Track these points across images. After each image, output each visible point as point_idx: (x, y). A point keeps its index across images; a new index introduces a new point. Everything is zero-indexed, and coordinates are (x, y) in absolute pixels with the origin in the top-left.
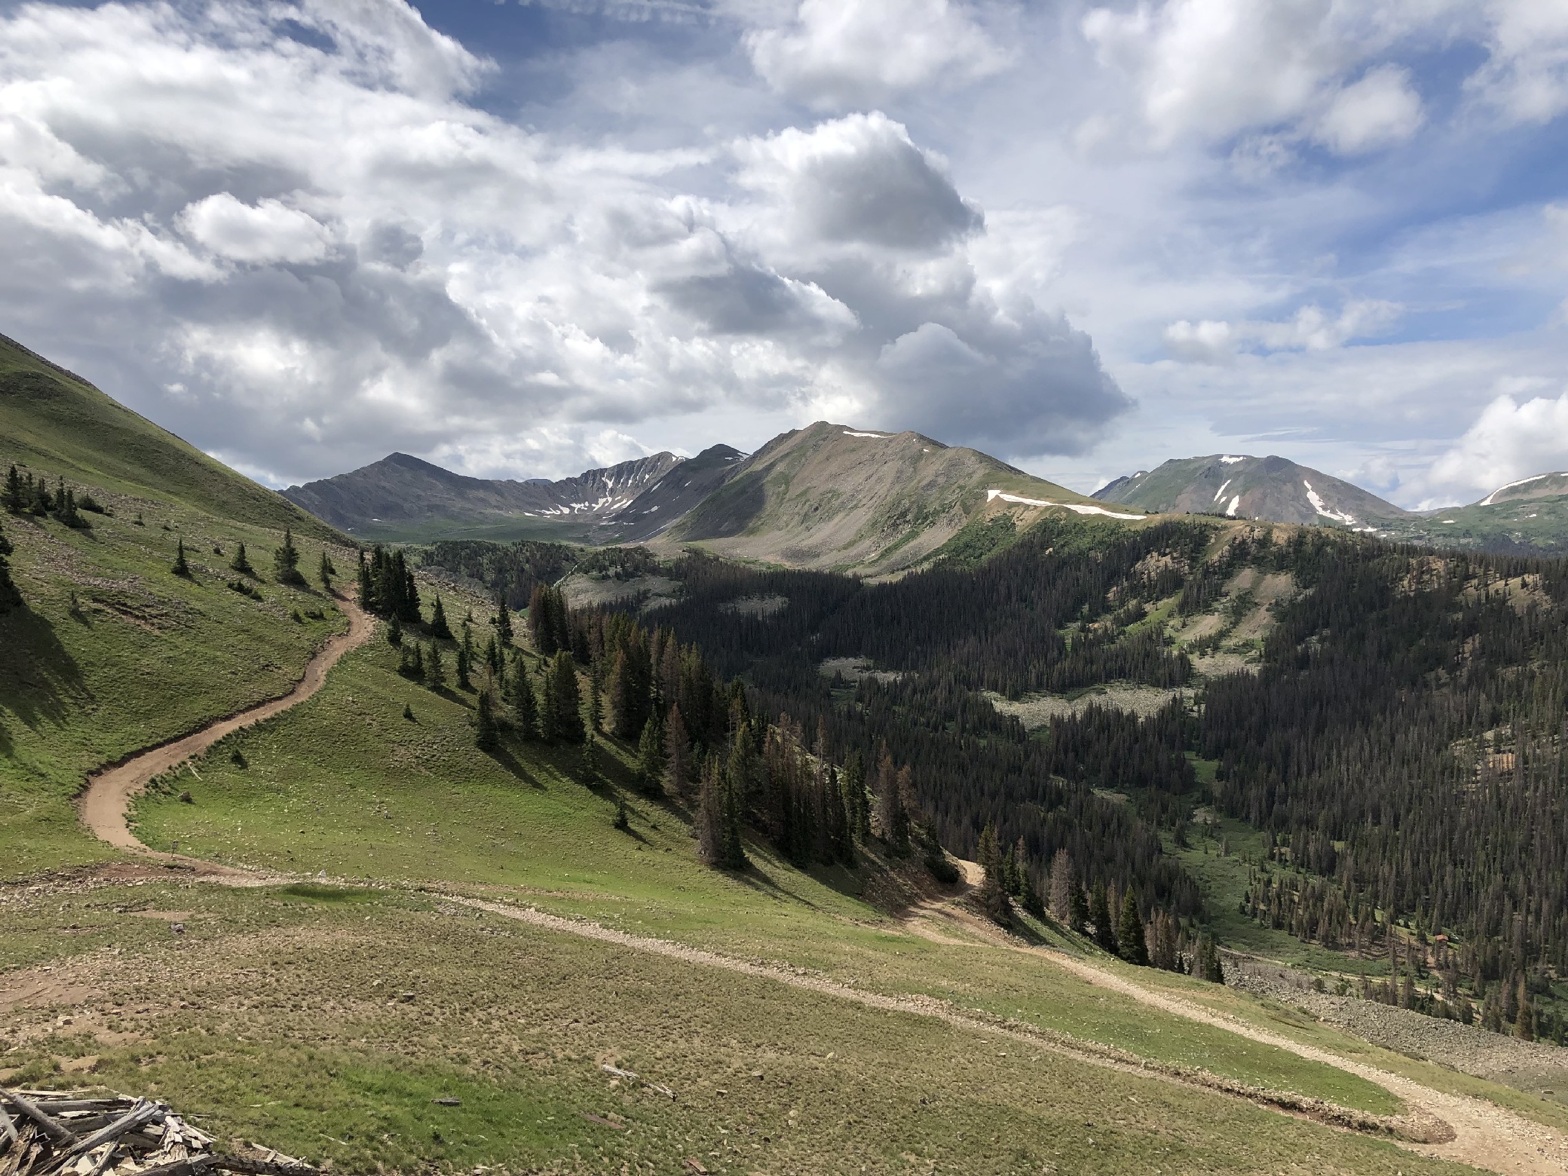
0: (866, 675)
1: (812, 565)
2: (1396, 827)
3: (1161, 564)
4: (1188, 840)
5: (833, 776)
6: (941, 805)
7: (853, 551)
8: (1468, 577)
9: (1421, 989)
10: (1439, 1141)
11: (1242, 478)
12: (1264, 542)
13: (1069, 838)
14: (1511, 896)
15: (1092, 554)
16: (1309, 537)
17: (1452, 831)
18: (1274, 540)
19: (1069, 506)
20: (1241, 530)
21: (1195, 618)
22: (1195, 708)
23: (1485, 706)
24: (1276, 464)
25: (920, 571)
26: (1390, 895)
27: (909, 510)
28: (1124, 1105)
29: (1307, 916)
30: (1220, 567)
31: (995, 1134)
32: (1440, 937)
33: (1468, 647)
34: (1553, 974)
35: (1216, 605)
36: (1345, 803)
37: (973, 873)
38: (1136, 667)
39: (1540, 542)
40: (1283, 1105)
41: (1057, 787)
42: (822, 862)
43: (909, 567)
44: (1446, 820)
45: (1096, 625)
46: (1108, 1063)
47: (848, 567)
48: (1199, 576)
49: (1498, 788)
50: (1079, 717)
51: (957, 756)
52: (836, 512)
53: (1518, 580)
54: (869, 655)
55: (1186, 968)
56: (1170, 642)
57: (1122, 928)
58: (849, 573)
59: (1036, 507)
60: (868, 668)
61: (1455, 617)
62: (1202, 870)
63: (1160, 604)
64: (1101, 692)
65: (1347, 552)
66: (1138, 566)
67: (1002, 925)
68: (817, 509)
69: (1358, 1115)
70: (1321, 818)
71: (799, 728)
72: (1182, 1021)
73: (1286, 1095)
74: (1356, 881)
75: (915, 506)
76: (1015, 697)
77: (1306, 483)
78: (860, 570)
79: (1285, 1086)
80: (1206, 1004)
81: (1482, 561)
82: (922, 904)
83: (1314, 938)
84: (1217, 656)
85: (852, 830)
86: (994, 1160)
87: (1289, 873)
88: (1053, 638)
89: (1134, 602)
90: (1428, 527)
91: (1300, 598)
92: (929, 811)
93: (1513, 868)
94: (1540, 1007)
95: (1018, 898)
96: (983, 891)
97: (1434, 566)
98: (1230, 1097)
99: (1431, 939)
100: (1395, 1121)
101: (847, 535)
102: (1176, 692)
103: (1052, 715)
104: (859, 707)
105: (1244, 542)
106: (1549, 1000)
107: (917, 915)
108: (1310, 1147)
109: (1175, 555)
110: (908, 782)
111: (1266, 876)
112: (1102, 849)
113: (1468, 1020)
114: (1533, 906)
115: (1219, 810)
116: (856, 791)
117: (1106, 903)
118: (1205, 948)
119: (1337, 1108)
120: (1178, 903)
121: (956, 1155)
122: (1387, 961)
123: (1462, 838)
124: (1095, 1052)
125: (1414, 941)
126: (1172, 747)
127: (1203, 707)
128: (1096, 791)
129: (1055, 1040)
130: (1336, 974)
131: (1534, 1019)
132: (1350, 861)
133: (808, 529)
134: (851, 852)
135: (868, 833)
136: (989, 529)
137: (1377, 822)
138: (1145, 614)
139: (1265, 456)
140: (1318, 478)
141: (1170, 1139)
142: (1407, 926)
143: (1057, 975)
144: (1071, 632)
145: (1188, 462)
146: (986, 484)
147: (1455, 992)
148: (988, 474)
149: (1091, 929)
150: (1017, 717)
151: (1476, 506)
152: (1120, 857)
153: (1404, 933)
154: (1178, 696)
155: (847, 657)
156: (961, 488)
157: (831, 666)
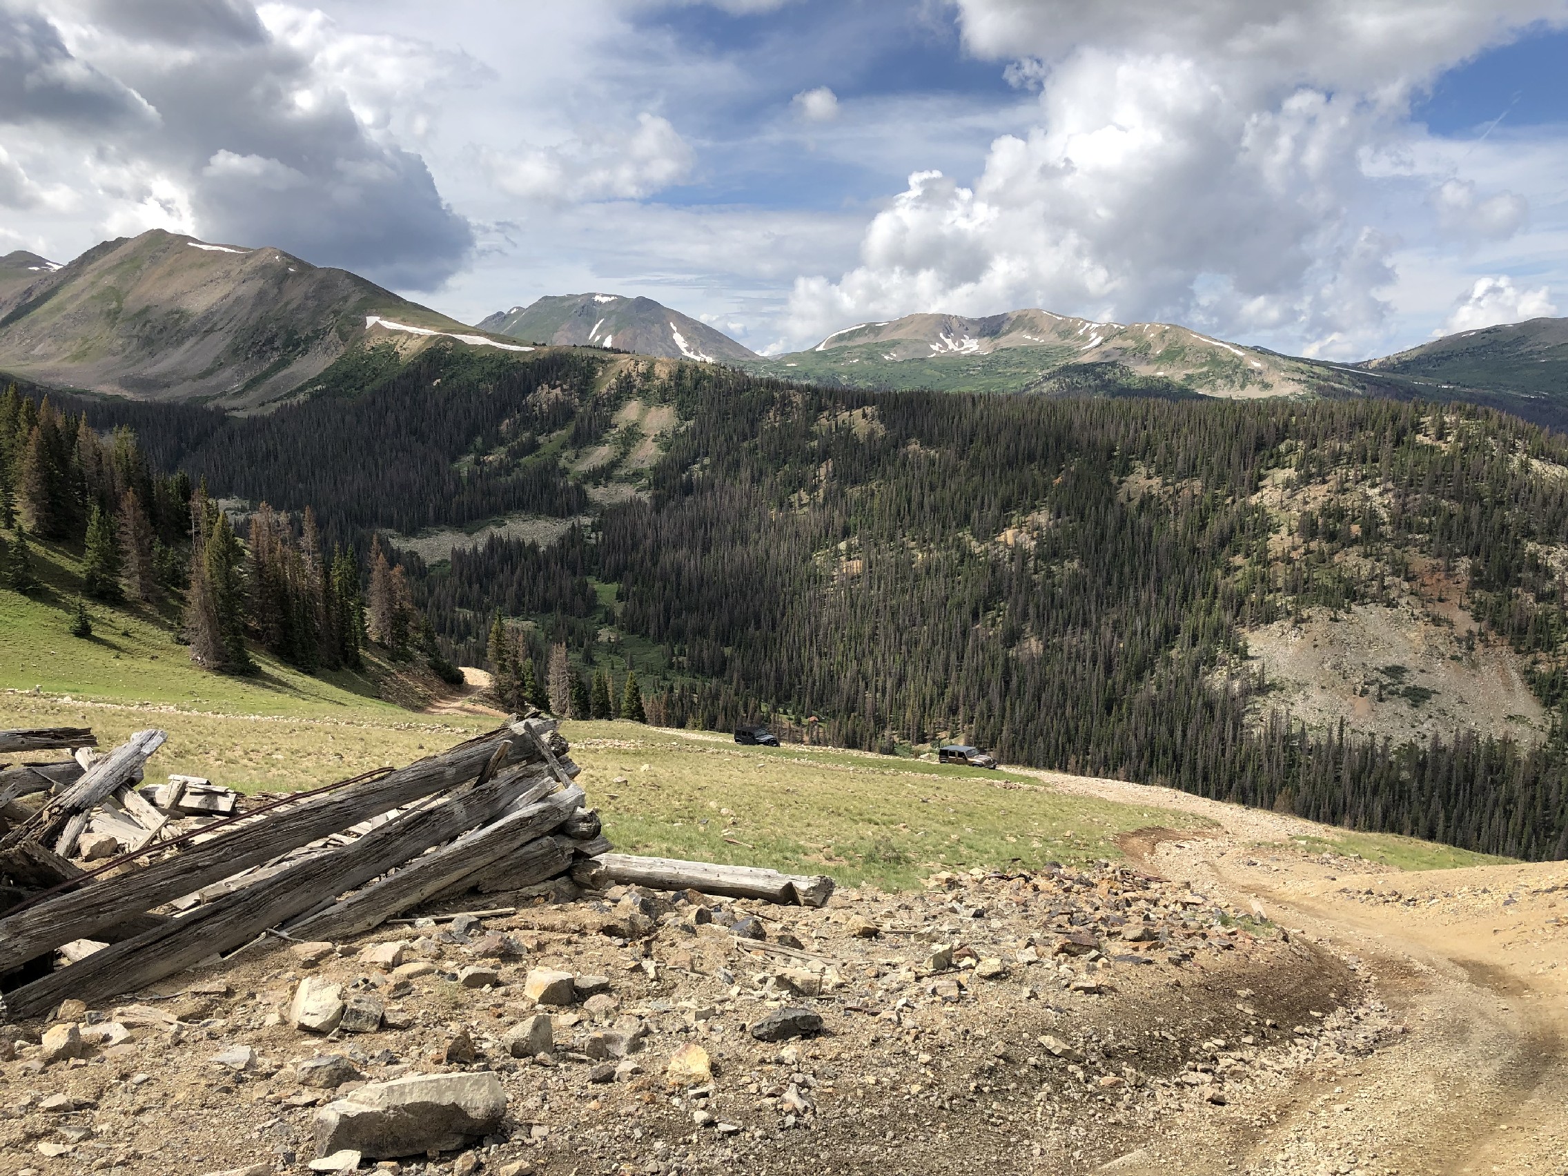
0: (241, 518)
1: (162, 396)
2: (774, 630)
3: (552, 396)
4: (595, 658)
7: (212, 381)
8: (821, 409)
11: (614, 317)
12: (648, 376)
14: (864, 678)
15: (482, 386)
16: (688, 371)
17: (817, 630)
18: (657, 374)
19: (454, 336)
20: (626, 364)
21: (588, 450)
22: (593, 535)
23: (838, 521)
24: (644, 304)
25: (295, 403)
26: (772, 688)
27: (276, 335)
30: (609, 399)
32: (812, 719)
33: (823, 471)
34: (896, 739)
35: (605, 436)
36: (731, 612)
38: (534, 497)
41: (464, 619)
42: (329, 668)
43: (281, 398)
44: (813, 619)
45: (491, 458)
47: (207, 399)
48: (589, 409)
49: (850, 589)
50: (480, 549)
52: (188, 335)
53: (860, 411)
54: (243, 495)
56: (565, 472)
58: (211, 405)
59: (419, 336)
60: (243, 510)
61: (812, 444)
63: (554, 435)
64: (500, 524)
66: (529, 398)
68: (161, 332)
70: (712, 627)
74: (744, 679)
75: (283, 331)
76: (411, 531)
77: (671, 324)
78: (225, 403)
81: (832, 394)
82: (438, 704)
84: (610, 485)
87: (687, 680)
88: (448, 473)
89: (527, 434)
91: (682, 429)
93: (864, 655)
96: (493, 690)
97: (794, 400)
99: (805, 721)
101: (203, 362)
102: (575, 521)
103: (453, 551)
105: (629, 376)
109: (565, 387)
111: (667, 684)
114: (880, 684)
115: (622, 628)
123: (826, 635)
125: (791, 724)
126: (575, 574)
127: (600, 533)
132: (738, 662)
133: (152, 354)
134: (357, 658)
135: (366, 638)
136: (370, 358)
137: (758, 627)
138: (538, 446)
139: (635, 298)
140: (682, 319)
142: (785, 713)
144: (465, 464)
145: (562, 299)
146: (363, 310)
148: (364, 299)
150: (417, 554)
151: (813, 351)
153: (785, 720)
154: (576, 524)
155: (216, 497)
156: (336, 313)
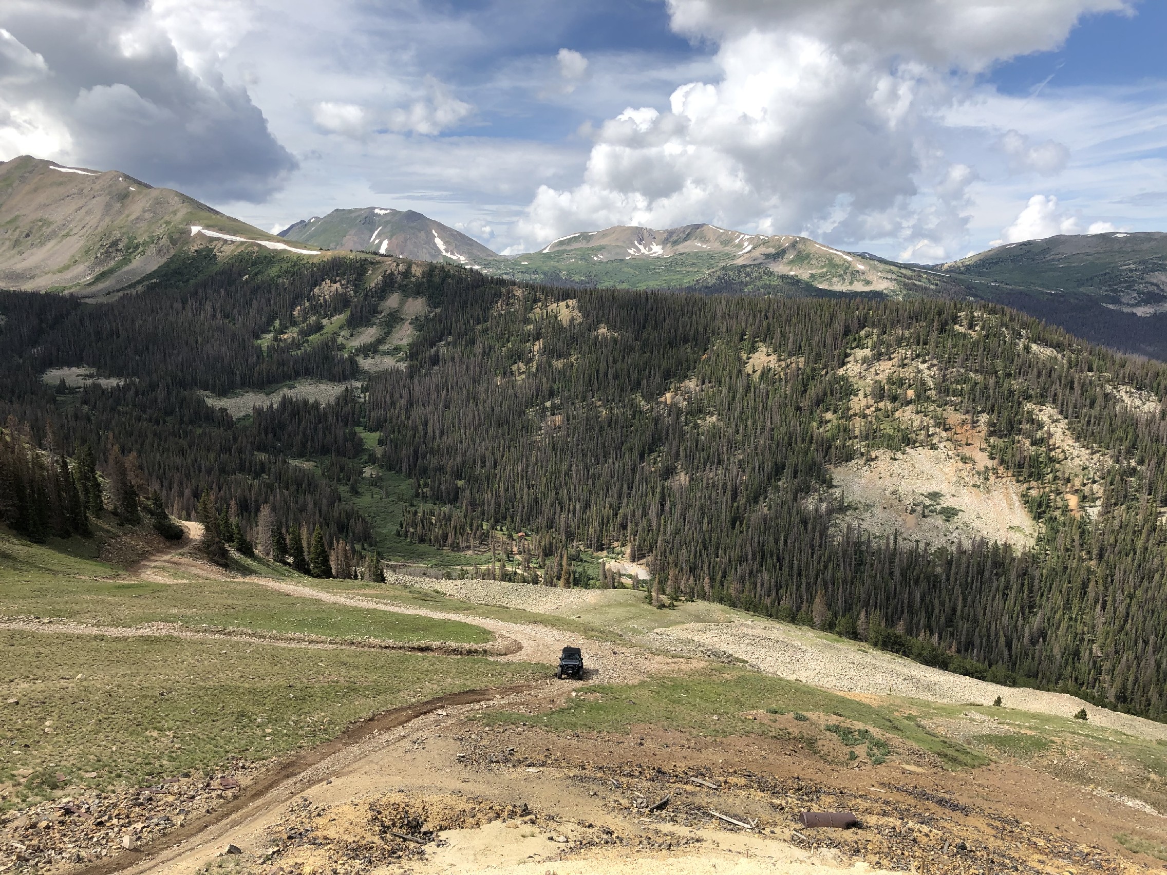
0: (89, 382)
1: (28, 287)
2: (495, 468)
3: (333, 289)
4: (359, 490)
5: (65, 465)
6: (165, 483)
7: (69, 275)
8: (536, 301)
9: (509, 568)
10: (513, 652)
11: (389, 226)
12: (407, 274)
13: (271, 498)
14: (560, 504)
15: (280, 280)
16: (437, 272)
17: (527, 467)
18: (413, 272)
19: (259, 242)
20: (390, 265)
21: (360, 330)
22: (362, 395)
23: (546, 386)
24: (412, 216)
25: (134, 293)
26: (492, 512)
27: (120, 239)
28: (315, 669)
29: (441, 532)
30: (375, 292)
31: (221, 705)
32: (520, 534)
33: (536, 348)
34: (582, 548)
35: (373, 320)
36: (464, 455)
37: (195, 530)
38: (318, 367)
39: (576, 278)
40: (421, 649)
41: (261, 461)
42: (59, 536)
43: (123, 289)
44: (524, 460)
45: (286, 336)
46: (304, 645)
47: (64, 288)
48: (361, 299)
49: (553, 437)
50: (275, 406)
51: (177, 444)
52: (49, 238)
53: (564, 303)
54: (92, 365)
55: (359, 577)
56: (342, 347)
57: (312, 556)
58: (66, 292)
59: (233, 242)
60: (91, 376)
61: (529, 327)
62: (370, 510)
63: (334, 319)
64: (291, 387)
65: (462, 282)
66: (316, 290)
67: (220, 565)
68: (27, 235)
69: (467, 646)
70: (449, 466)
71: (27, 427)
72: (356, 610)
73: (423, 643)
74: (471, 505)
75: (125, 237)
76: (223, 393)
77: (434, 232)
78: (77, 291)
79: (423, 638)
80: (372, 597)
81: (544, 290)
82: (153, 558)
83: (445, 546)
84: (376, 357)
85: (86, 507)
86: (220, 722)
87: (428, 506)
88: (253, 347)
89: (314, 318)
90: (512, 266)
91: (432, 315)
92: (155, 486)
93: (561, 486)
94: (575, 568)
95: (232, 544)
96: (204, 542)
97: (516, 293)
98: (388, 651)
99: (515, 536)
100: (488, 646)
101: (62, 259)
102: (348, 384)
103: (254, 407)
104: (85, 408)
105: (392, 273)
106: (579, 563)
107: (149, 567)
108: (437, 670)
109: (343, 282)
110: (134, 465)
111: (413, 509)
112: (297, 503)
113: (535, 582)
114: (571, 508)
115: (381, 467)
116: (88, 475)
117: (300, 540)
118: (372, 561)
119: (454, 645)
120: (354, 533)
121: (191, 724)
122: (490, 554)
123: (533, 471)
124: (294, 639)
125: (505, 539)
126: (346, 425)
127: (367, 394)
128: (291, 461)
129: (264, 637)
130: (459, 567)
131: (572, 575)
132: (468, 492)
133: (21, 253)
134: (86, 525)
135: (101, 509)
136: (194, 258)
137: (483, 466)
138: (322, 327)
139: (405, 210)
140: (442, 228)
141: (347, 684)
142: (501, 530)
143: (264, 593)
144: (266, 340)
145: (350, 211)
146: (189, 221)
147: (528, 567)
148: (191, 213)
149: (290, 560)
150: (226, 410)
151: (540, 253)
152: (310, 506)
153: (500, 535)
154: (349, 387)
155: (70, 366)
156: (167, 223)
157: (53, 376)
